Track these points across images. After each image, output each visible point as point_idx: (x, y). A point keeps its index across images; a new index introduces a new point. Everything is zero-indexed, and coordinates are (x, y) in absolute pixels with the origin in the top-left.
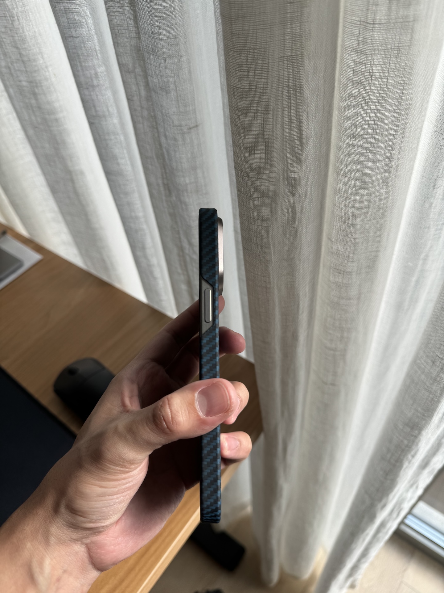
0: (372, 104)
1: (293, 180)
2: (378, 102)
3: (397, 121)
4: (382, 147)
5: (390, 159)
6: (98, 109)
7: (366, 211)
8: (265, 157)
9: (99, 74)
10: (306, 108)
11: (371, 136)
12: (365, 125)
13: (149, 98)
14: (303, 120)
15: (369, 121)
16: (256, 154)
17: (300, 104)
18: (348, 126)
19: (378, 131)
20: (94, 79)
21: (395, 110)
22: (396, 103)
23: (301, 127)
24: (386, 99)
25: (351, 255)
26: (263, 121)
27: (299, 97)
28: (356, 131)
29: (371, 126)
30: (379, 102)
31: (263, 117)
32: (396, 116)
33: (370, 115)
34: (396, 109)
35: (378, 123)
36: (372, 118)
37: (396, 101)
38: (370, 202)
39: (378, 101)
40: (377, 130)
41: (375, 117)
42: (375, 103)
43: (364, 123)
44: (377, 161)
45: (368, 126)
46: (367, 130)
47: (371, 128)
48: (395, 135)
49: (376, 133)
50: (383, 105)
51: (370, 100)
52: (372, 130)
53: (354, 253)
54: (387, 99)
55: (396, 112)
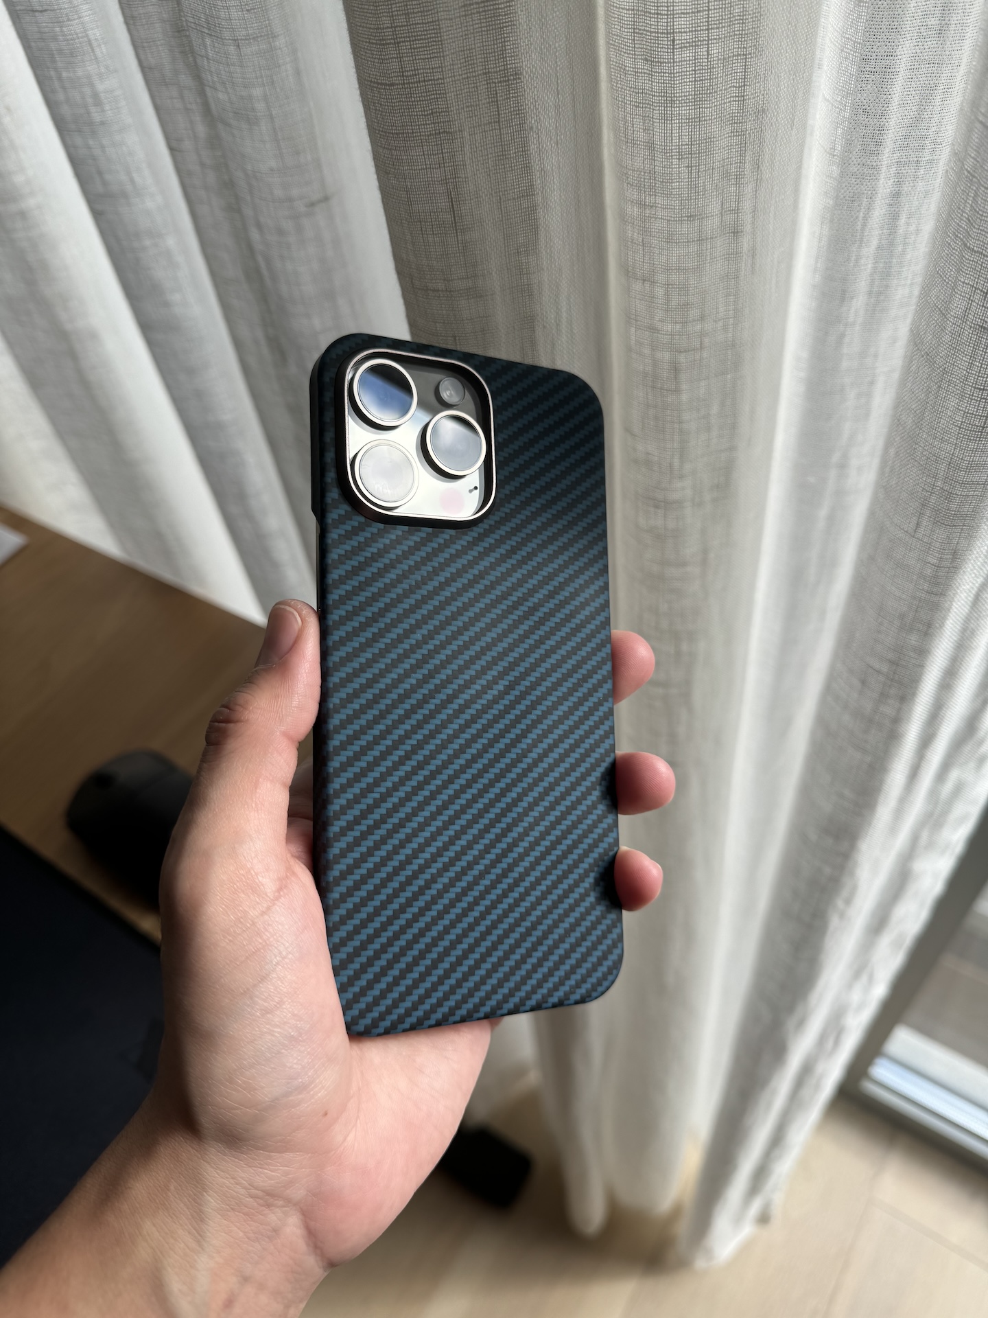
0: (682, 107)
1: (524, 291)
2: (695, 102)
3: (741, 144)
4: (714, 207)
5: (736, 232)
6: (108, 177)
7: (698, 357)
8: (458, 241)
9: (102, 95)
10: (533, 122)
11: (688, 182)
12: (672, 156)
13: (214, 142)
14: (530, 150)
15: (679, 145)
16: (436, 234)
17: (520, 112)
18: (637, 163)
19: (702, 168)
20: (93, 109)
21: (732, 117)
22: (733, 101)
23: (527, 168)
24: (710, 93)
25: (676, 463)
26: (443, 157)
27: (515, 97)
28: (655, 172)
29: (684, 158)
30: (697, 101)
31: (442, 150)
32: (737, 132)
33: (679, 133)
34: (735, 116)
35: (699, 150)
36: (686, 139)
37: (733, 97)
38: (702, 334)
39: (694, 99)
40: (699, 165)
41: (691, 135)
42: (686, 103)
43: (669, 153)
44: (707, 239)
45: (679, 159)
46: (676, 168)
47: (686, 162)
48: (739, 176)
49: (698, 175)
50: (705, 108)
51: (677, 97)
52: (688, 167)
53: (682, 457)
54: (712, 93)
55: (737, 123)
